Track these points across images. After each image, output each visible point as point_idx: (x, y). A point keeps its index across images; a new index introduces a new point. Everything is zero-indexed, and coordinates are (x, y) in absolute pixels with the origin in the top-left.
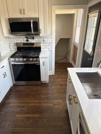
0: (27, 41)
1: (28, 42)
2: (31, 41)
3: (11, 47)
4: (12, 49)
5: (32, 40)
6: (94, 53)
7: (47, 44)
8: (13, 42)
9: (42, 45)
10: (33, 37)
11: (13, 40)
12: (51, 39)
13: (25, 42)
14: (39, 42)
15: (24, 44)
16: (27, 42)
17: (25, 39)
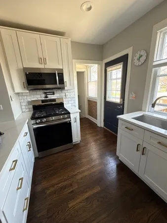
0: (46, 97)
1: (48, 98)
2: (51, 97)
3: (23, 107)
4: (24, 110)
5: (53, 95)
6: (124, 100)
7: (70, 99)
8: (26, 101)
9: (64, 100)
10: (54, 92)
11: (25, 97)
12: (73, 94)
13: (44, 99)
14: (60, 97)
15: (43, 101)
16: (46, 99)
17: (44, 95)
